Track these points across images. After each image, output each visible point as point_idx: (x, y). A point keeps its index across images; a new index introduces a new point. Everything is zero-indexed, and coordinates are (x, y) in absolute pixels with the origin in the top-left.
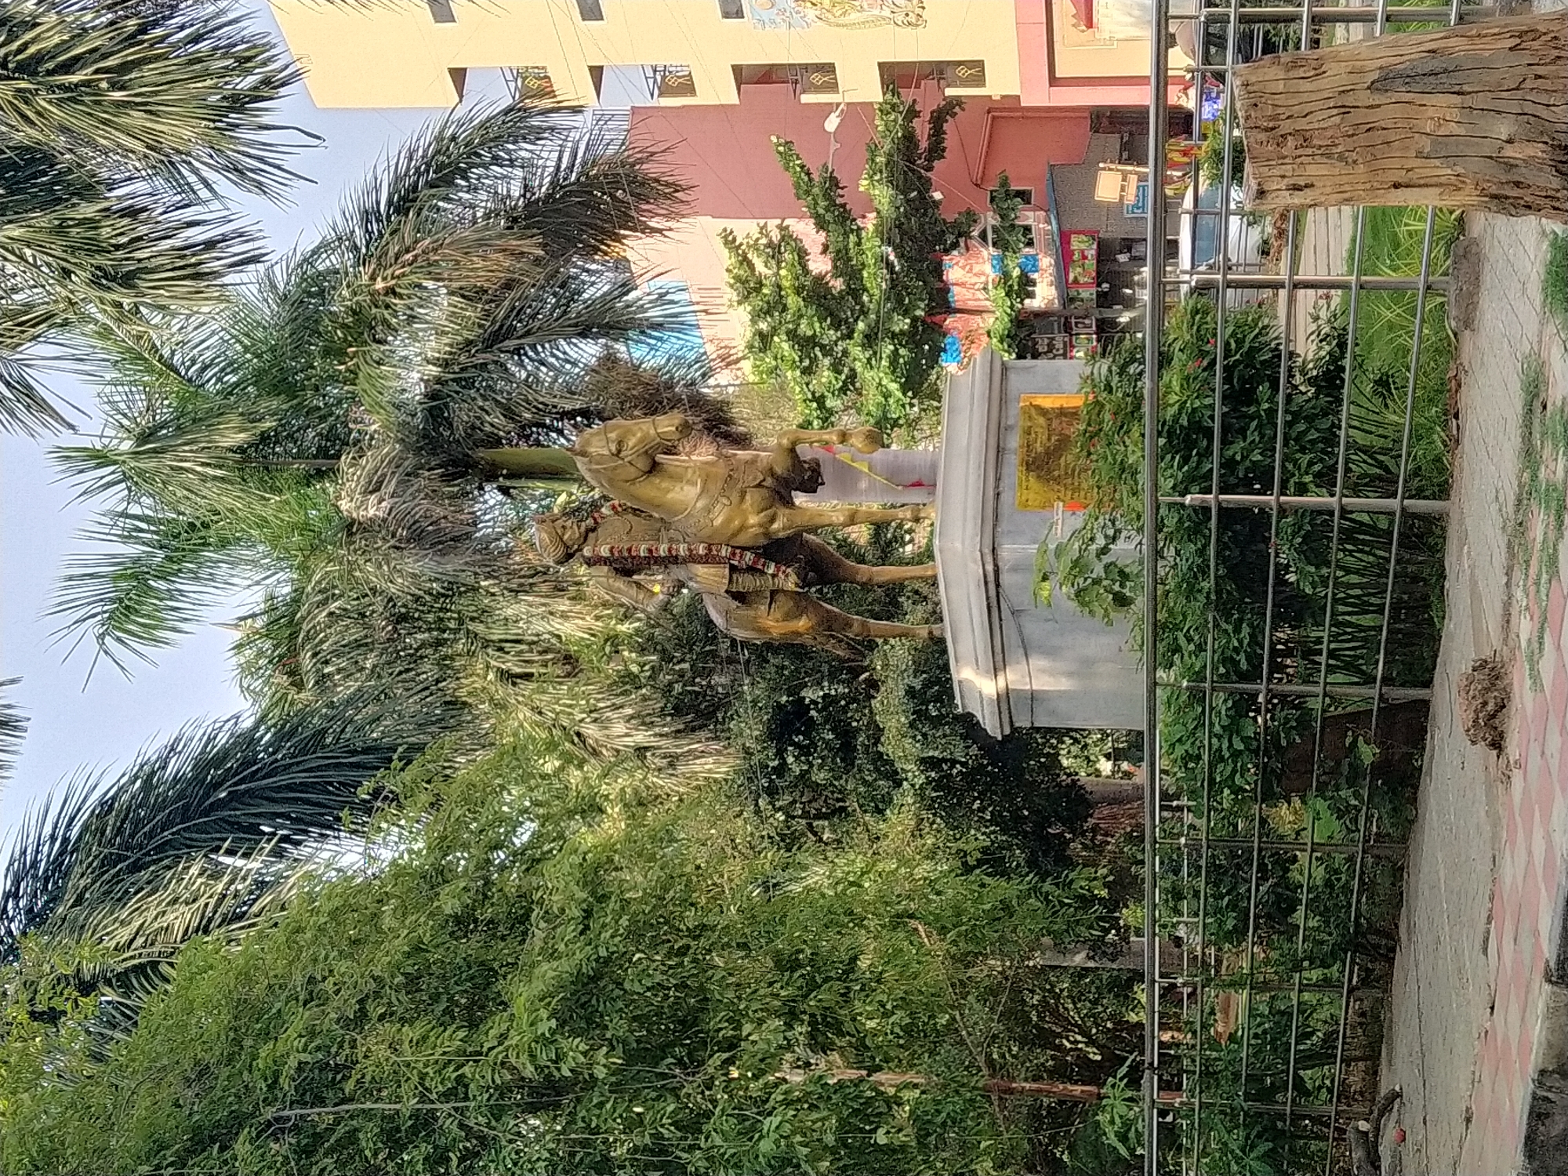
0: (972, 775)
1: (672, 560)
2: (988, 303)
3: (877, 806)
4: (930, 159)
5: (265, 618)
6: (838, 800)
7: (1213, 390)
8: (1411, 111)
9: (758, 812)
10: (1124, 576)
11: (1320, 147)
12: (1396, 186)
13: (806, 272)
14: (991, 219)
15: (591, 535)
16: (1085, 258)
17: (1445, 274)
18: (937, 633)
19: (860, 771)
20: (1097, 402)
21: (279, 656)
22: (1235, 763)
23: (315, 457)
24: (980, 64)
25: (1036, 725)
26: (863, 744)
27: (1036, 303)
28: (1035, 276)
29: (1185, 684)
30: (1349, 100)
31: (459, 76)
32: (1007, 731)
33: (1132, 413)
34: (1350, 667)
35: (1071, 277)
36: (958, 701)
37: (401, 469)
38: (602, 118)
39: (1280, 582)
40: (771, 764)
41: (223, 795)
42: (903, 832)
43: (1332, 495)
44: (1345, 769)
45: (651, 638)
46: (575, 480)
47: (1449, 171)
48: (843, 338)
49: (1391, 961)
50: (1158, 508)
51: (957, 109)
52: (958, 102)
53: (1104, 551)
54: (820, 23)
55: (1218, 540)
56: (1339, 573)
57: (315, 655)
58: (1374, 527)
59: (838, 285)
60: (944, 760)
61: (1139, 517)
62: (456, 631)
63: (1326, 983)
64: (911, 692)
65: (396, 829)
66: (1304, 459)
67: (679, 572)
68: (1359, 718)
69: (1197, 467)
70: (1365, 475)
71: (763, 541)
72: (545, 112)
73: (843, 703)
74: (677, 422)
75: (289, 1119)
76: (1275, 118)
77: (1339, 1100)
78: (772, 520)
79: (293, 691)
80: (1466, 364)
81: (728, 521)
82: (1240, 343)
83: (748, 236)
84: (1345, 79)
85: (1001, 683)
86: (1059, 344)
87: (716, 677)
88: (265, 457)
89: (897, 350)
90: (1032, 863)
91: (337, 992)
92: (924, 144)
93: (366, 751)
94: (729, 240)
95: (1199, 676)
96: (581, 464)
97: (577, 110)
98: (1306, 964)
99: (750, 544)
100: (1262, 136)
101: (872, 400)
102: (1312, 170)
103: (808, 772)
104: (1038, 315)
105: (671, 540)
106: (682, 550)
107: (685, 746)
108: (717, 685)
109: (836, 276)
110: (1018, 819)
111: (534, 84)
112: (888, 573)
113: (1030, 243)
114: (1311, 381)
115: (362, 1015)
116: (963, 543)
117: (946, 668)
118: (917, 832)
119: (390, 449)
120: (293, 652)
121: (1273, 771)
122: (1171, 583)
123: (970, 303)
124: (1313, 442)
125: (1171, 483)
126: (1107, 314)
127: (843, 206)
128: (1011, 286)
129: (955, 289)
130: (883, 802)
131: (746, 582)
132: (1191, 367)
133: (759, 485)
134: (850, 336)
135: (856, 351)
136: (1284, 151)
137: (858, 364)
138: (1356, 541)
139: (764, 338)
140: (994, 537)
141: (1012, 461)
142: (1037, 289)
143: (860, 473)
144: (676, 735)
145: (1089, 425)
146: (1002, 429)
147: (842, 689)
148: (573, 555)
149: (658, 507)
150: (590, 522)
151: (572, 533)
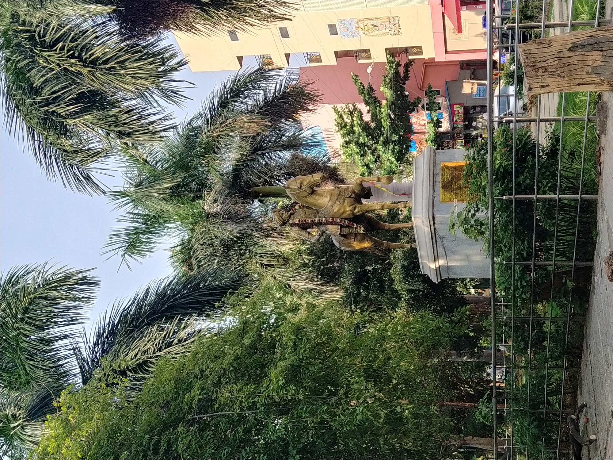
0: (426, 295)
1: (320, 224)
2: (426, 130)
3: (393, 307)
4: (404, 81)
5: (180, 247)
6: (379, 305)
7: (512, 159)
8: (584, 58)
9: (351, 310)
10: (482, 224)
11: (551, 72)
12: (579, 84)
13: (362, 120)
14: (425, 100)
15: (292, 216)
16: (459, 113)
17: (595, 115)
18: (413, 246)
19: (386, 294)
20: (470, 164)
21: (185, 260)
22: (523, 290)
23: (196, 192)
24: (421, 47)
25: (450, 277)
26: (387, 285)
27: (441, 130)
28: (442, 120)
29: (504, 262)
30: (561, 55)
31: (240, 59)
32: (439, 281)
33: (483, 167)
34: (563, 255)
35: (455, 120)
36: (422, 270)
37: (224, 194)
38: (290, 72)
39: (537, 225)
40: (355, 292)
41: (166, 307)
42: (402, 316)
43: (556, 194)
44: (562, 291)
45: (312, 250)
46: (285, 197)
47: (598, 79)
48: (375, 143)
49: (580, 358)
50: (494, 201)
51: (413, 63)
52: (413, 60)
53: (474, 215)
54: (364, 35)
55: (515, 211)
56: (559, 222)
57: (197, 259)
58: (570, 205)
59: (373, 125)
60: (416, 290)
61: (486, 204)
62: (245, 250)
63: (557, 366)
64: (403, 267)
66: (545, 182)
67: (323, 228)
68: (567, 273)
69: (507, 186)
70: (567, 187)
71: (352, 216)
72: (270, 70)
73: (380, 271)
74: (320, 176)
75: (196, 418)
76: (535, 62)
77: (563, 408)
78: (355, 208)
79: (190, 271)
80: (603, 146)
81: (339, 210)
82: (521, 142)
83: (342, 108)
84: (559, 48)
85: (437, 264)
86: (451, 143)
87: (335, 263)
88: (179, 192)
89: (394, 147)
91: (211, 375)
92: (402, 75)
94: (336, 111)
95: (509, 260)
96: (288, 191)
97: (280, 69)
98: (550, 360)
99: (347, 217)
100: (530, 69)
101: (386, 165)
102: (548, 80)
103: (368, 295)
104: (443, 133)
105: (320, 217)
106: (324, 220)
107: (325, 288)
108: (336, 266)
109: (372, 122)
111: (266, 61)
112: (396, 226)
113: (440, 109)
114: (547, 154)
115: (219, 381)
116: (422, 215)
118: (407, 316)
120: (190, 258)
121: (537, 292)
122: (499, 227)
123: (419, 130)
124: (548, 176)
125: (498, 191)
126: (468, 132)
127: (375, 97)
128: (434, 123)
129: (414, 126)
130: (395, 305)
131: (346, 231)
132: (503, 151)
133: (350, 197)
134: (377, 143)
135: (380, 147)
136: (538, 74)
137: (380, 152)
138: (563, 210)
139: (348, 143)
140: (433, 212)
141: (439, 186)
142: (442, 124)
143: (384, 191)
144: (322, 284)
145: (467, 172)
146: (435, 174)
147: (379, 266)
148: (286, 223)
149: (315, 205)
150: (291, 211)
151: (285, 215)
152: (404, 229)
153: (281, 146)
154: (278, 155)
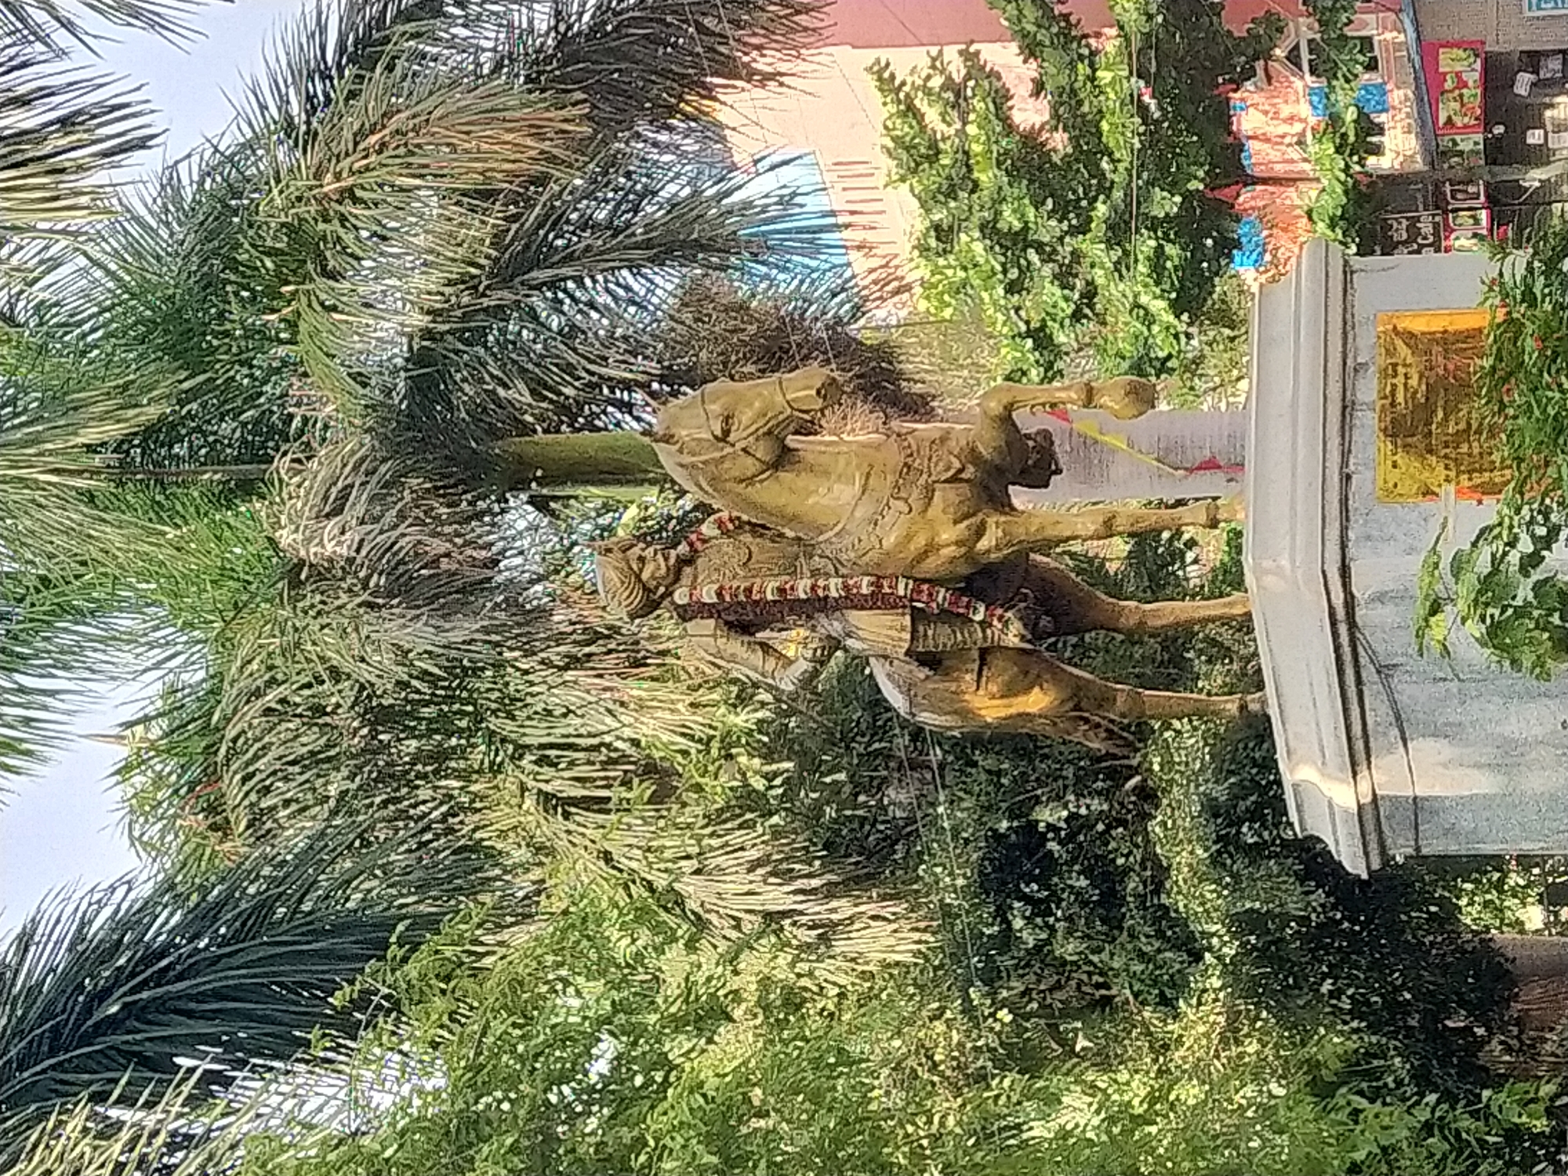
0: (1317, 937)
1: (817, 606)
2: (1307, 167)
3: (1162, 994)
5: (164, 723)
6: (1098, 986)
9: (968, 1009)
13: (1009, 128)
14: (1304, 29)
15: (688, 570)
16: (1463, 85)
18: (1254, 707)
19: (1133, 936)
20: (1510, 321)
21: (188, 782)
23: (237, 460)
25: (1425, 851)
26: (1136, 896)
27: (1383, 163)
28: (1382, 118)
32: (1376, 865)
35: (1442, 120)
36: (1294, 817)
37: (375, 478)
40: (988, 931)
41: (114, 1009)
42: (1207, 1035)
45: (783, 732)
46: (653, 482)
48: (1074, 231)
53: (1531, 561)
57: (245, 780)
59: (1059, 142)
60: (1271, 916)
62: (470, 733)
64: (1212, 809)
65: (397, 1057)
67: (831, 625)
71: (964, 570)
73: (1100, 827)
74: (816, 381)
78: (980, 531)
79: (214, 837)
81: (909, 538)
83: (913, 71)
85: (1364, 787)
86: (1426, 227)
87: (891, 792)
88: (156, 464)
89: (1161, 247)
90: (1423, 1080)
93: (338, 930)
94: (886, 82)
96: (666, 455)
99: (943, 572)
101: (1124, 330)
103: (1048, 942)
104: (1393, 181)
105: (815, 573)
106: (834, 588)
107: (843, 908)
108: (894, 804)
109: (1055, 131)
110: (1394, 1006)
112: (1168, 612)
113: (1372, 66)
116: (1293, 561)
117: (1269, 764)
118: (1231, 1035)
119: (355, 444)
120: (212, 775)
123: (1277, 167)
126: (1507, 174)
127: (1066, 17)
128: (1344, 136)
129: (1252, 146)
130: (1173, 985)
131: (940, 637)
133: (955, 479)
134: (1083, 229)
135: (1095, 252)
137: (1098, 272)
139: (944, 233)
140: (1343, 547)
141: (1368, 422)
142: (1385, 139)
143: (1114, 451)
144: (830, 892)
145: (1499, 358)
146: (1349, 371)
147: (1097, 805)
148: (657, 605)
149: (793, 519)
150: (683, 548)
151: (655, 568)
152: (1212, 630)
153: (637, 246)
154: (627, 288)
